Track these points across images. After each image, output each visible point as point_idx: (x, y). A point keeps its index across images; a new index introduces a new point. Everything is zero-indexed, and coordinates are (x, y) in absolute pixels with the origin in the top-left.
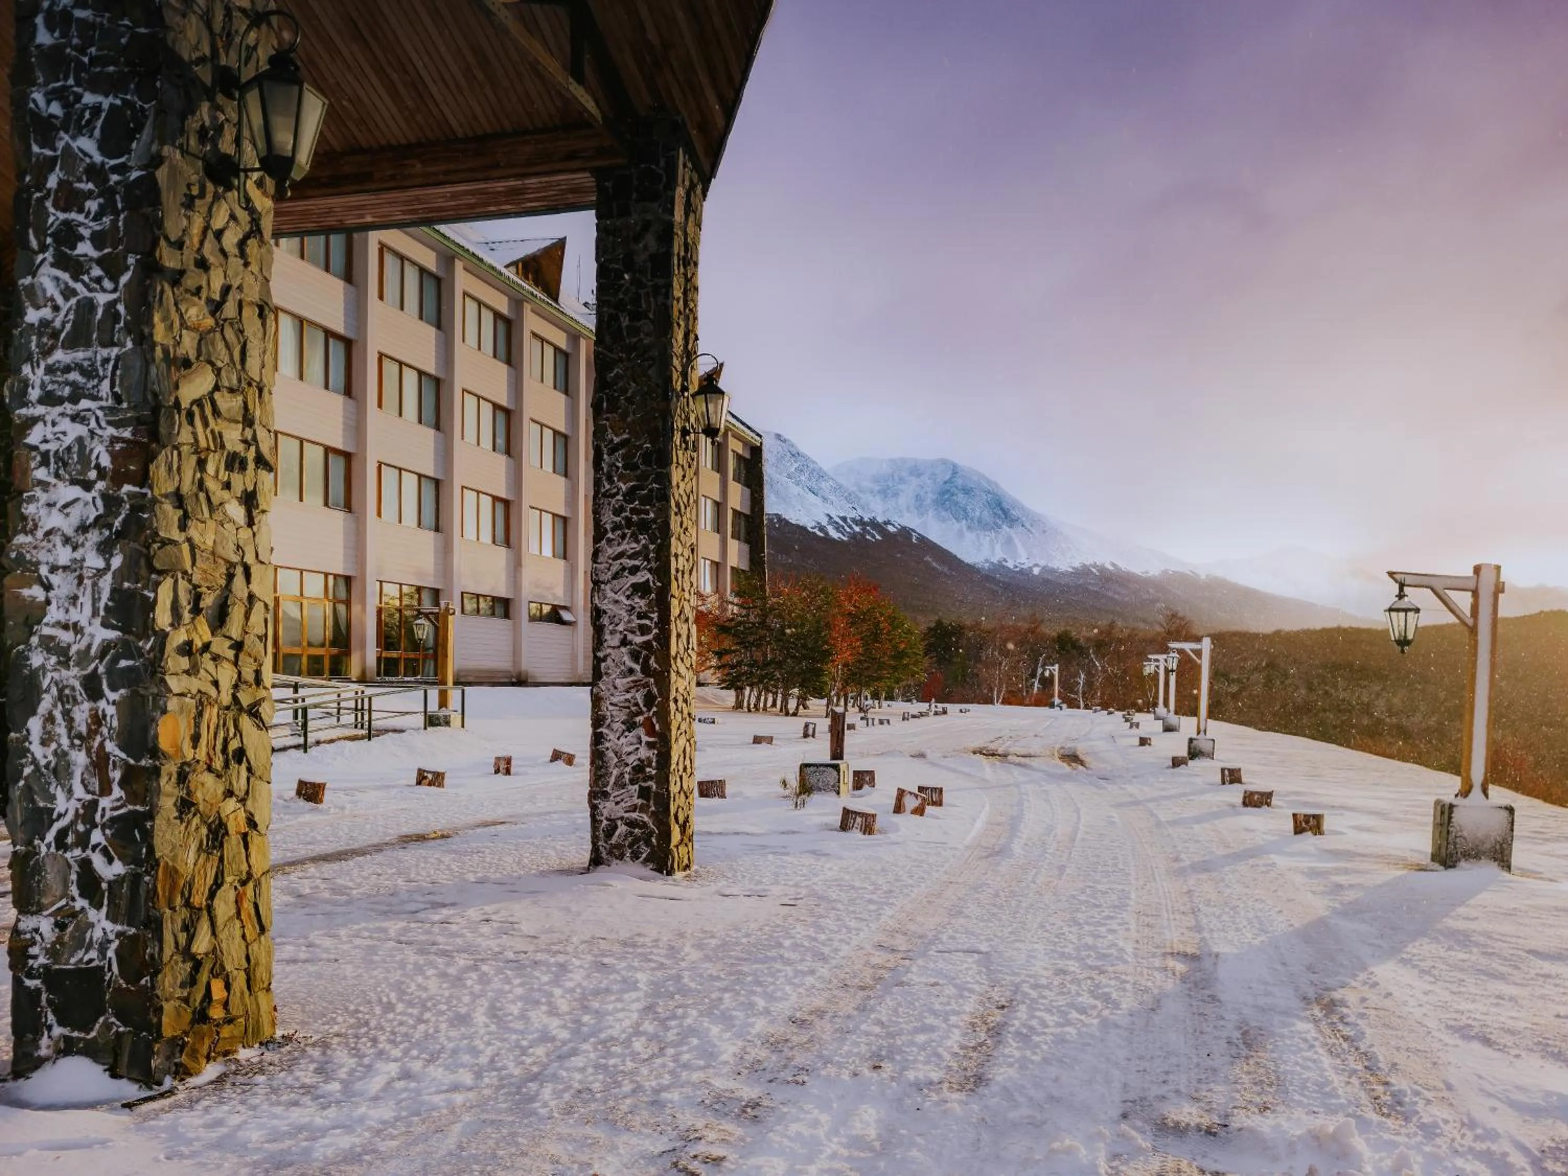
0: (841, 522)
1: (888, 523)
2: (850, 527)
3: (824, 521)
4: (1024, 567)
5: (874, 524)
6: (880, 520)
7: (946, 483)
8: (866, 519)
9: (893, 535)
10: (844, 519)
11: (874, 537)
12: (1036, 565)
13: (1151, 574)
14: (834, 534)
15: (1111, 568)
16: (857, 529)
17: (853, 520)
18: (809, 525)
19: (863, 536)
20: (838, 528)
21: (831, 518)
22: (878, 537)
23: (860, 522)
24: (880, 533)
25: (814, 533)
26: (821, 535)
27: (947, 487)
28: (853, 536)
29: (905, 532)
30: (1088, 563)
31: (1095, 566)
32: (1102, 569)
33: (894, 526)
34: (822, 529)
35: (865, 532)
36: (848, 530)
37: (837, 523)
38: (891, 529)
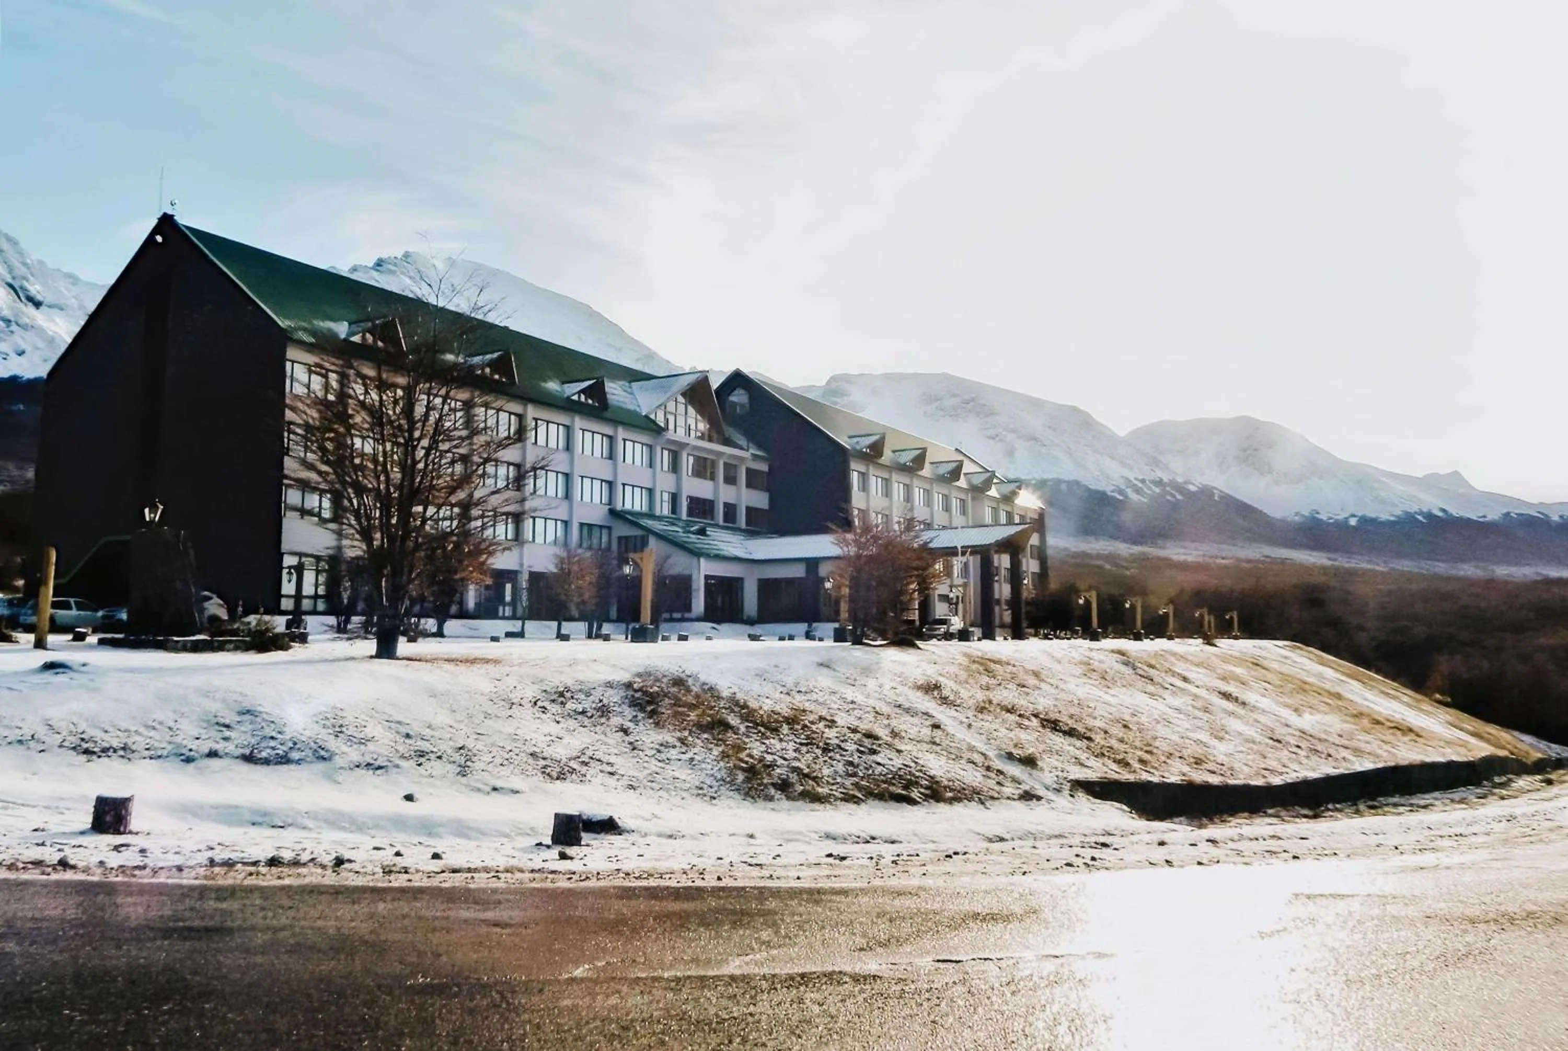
0: (1140, 485)
1: (1188, 482)
2: (1150, 489)
3: (1123, 485)
4: (1340, 518)
5: (1173, 484)
6: (1180, 480)
7: (1247, 438)
8: (1165, 480)
9: (1194, 493)
10: (1143, 481)
11: (1174, 496)
12: (1354, 516)
13: (1489, 518)
14: (1134, 497)
15: (1440, 514)
16: (1157, 490)
17: (1152, 482)
18: (1108, 489)
19: (1163, 496)
20: (1138, 491)
21: (1129, 480)
22: (1179, 497)
23: (1160, 483)
24: (1181, 493)
25: (1113, 497)
26: (1121, 498)
28: (1153, 497)
29: (1206, 492)
30: (1412, 511)
31: (1421, 513)
32: (1430, 516)
33: (1193, 484)
34: (1121, 492)
35: (1165, 493)
36: (1149, 492)
37: (1136, 485)
38: (1192, 488)
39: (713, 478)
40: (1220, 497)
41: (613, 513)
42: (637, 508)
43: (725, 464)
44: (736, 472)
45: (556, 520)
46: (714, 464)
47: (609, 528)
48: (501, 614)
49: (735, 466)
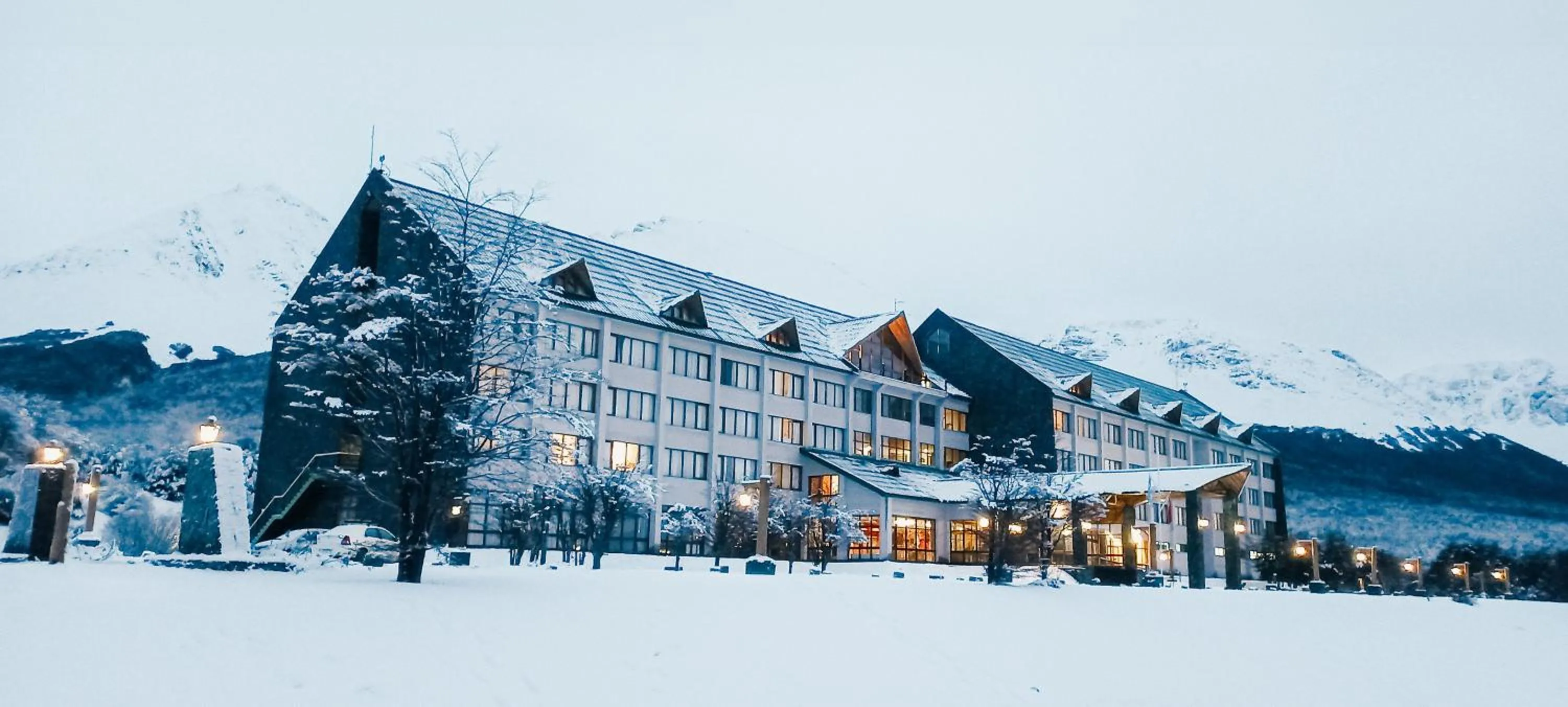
0: (1413, 434)
1: (1470, 431)
2: (1424, 438)
3: (1394, 433)
5: (1451, 431)
6: (1460, 428)
7: (1540, 384)
8: (1442, 429)
9: (1476, 444)
10: (1416, 430)
11: (1452, 446)
14: (1407, 446)
16: (1433, 439)
17: (1427, 431)
18: (1377, 438)
19: (1440, 446)
20: (1410, 439)
21: (1400, 429)
22: (1458, 446)
23: (1435, 432)
24: (1461, 441)
25: (1383, 446)
26: (1392, 447)
27: (1542, 388)
28: (1428, 447)
29: (1492, 440)
33: (1477, 434)
34: (1391, 440)
35: (1442, 442)
36: (1422, 441)
37: (1408, 434)
38: (1474, 437)
39: (909, 418)
40: (1507, 446)
41: (804, 452)
42: (829, 447)
43: (921, 404)
44: (934, 413)
45: (745, 460)
46: (910, 403)
47: (800, 468)
48: (688, 551)
49: (934, 407)
